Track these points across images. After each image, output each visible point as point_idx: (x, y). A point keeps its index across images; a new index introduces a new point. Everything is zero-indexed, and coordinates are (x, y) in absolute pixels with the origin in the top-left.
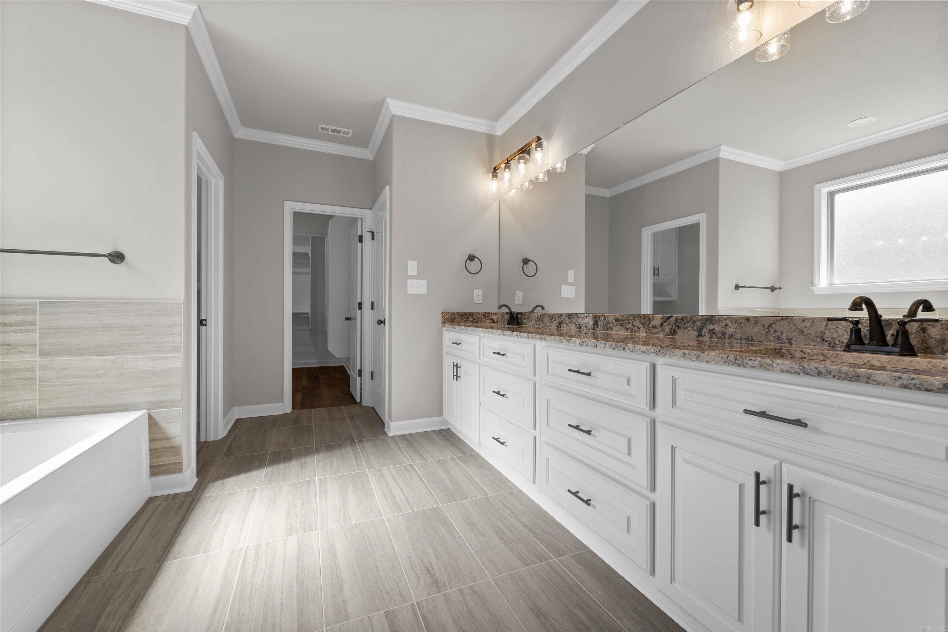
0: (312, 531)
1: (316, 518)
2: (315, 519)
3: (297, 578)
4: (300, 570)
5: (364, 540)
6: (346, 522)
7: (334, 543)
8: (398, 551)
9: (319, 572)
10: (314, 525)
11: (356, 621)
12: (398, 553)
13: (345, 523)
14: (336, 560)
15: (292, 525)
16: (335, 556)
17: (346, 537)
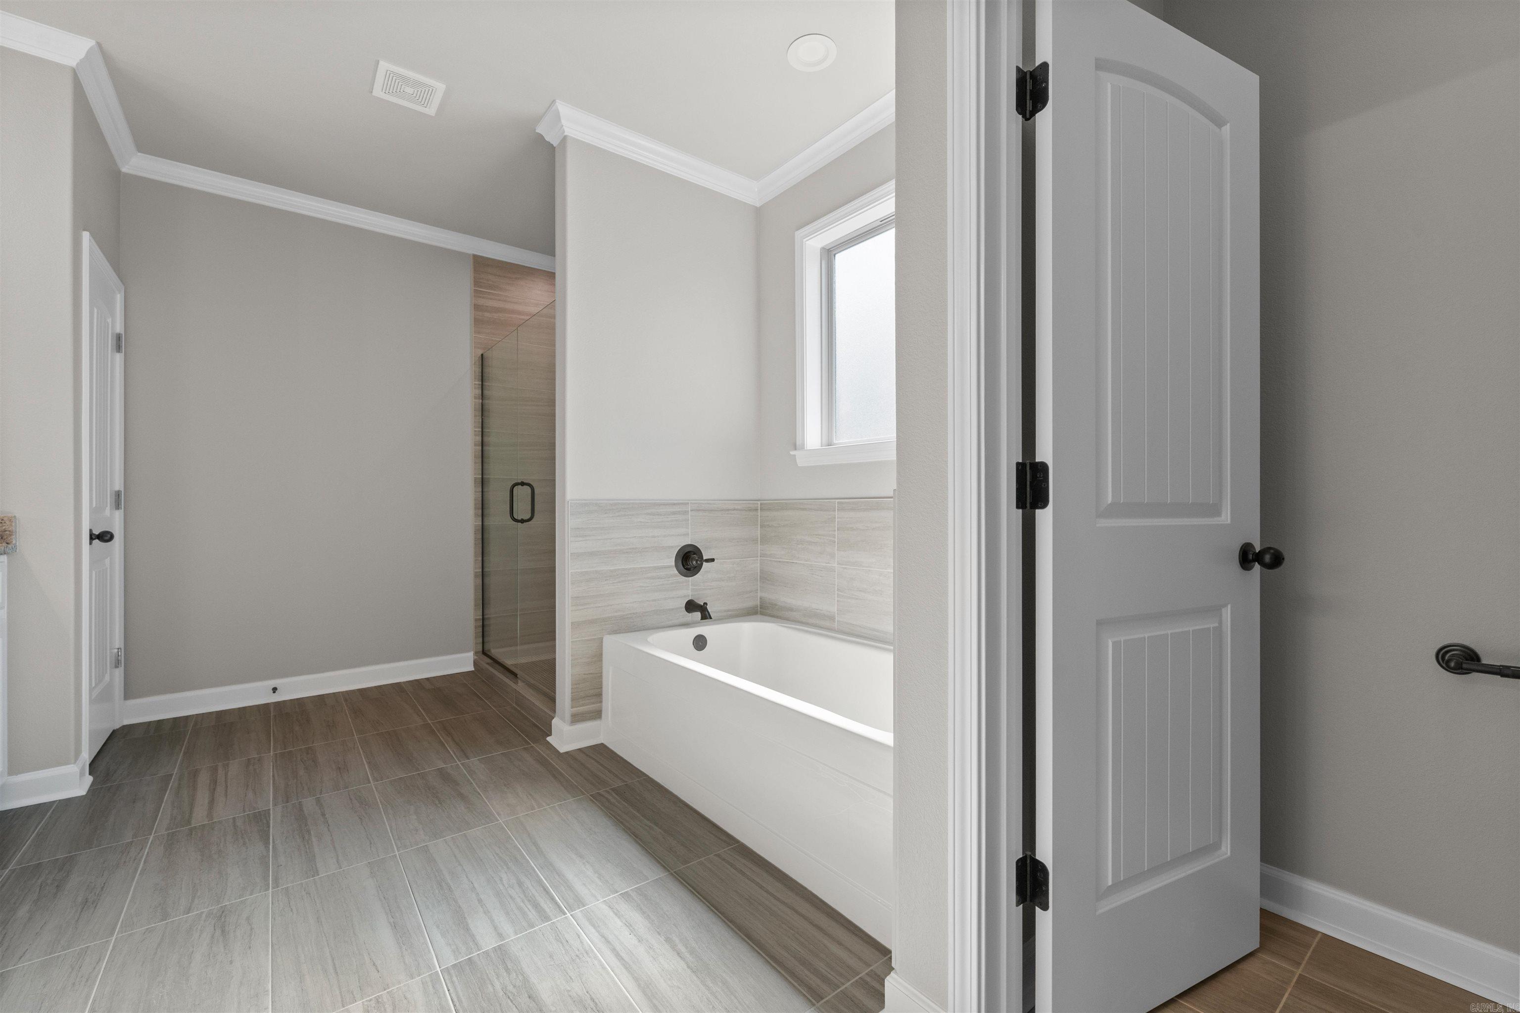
0: (454, 966)
1: (455, 999)
2: (458, 997)
3: (450, 889)
4: (450, 898)
5: (334, 965)
6: (378, 1002)
7: (401, 948)
8: (267, 955)
9: (418, 900)
10: (455, 979)
11: (358, 863)
12: (268, 951)
13: (380, 1000)
14: (392, 920)
15: (507, 970)
16: (394, 926)
17: (374, 964)
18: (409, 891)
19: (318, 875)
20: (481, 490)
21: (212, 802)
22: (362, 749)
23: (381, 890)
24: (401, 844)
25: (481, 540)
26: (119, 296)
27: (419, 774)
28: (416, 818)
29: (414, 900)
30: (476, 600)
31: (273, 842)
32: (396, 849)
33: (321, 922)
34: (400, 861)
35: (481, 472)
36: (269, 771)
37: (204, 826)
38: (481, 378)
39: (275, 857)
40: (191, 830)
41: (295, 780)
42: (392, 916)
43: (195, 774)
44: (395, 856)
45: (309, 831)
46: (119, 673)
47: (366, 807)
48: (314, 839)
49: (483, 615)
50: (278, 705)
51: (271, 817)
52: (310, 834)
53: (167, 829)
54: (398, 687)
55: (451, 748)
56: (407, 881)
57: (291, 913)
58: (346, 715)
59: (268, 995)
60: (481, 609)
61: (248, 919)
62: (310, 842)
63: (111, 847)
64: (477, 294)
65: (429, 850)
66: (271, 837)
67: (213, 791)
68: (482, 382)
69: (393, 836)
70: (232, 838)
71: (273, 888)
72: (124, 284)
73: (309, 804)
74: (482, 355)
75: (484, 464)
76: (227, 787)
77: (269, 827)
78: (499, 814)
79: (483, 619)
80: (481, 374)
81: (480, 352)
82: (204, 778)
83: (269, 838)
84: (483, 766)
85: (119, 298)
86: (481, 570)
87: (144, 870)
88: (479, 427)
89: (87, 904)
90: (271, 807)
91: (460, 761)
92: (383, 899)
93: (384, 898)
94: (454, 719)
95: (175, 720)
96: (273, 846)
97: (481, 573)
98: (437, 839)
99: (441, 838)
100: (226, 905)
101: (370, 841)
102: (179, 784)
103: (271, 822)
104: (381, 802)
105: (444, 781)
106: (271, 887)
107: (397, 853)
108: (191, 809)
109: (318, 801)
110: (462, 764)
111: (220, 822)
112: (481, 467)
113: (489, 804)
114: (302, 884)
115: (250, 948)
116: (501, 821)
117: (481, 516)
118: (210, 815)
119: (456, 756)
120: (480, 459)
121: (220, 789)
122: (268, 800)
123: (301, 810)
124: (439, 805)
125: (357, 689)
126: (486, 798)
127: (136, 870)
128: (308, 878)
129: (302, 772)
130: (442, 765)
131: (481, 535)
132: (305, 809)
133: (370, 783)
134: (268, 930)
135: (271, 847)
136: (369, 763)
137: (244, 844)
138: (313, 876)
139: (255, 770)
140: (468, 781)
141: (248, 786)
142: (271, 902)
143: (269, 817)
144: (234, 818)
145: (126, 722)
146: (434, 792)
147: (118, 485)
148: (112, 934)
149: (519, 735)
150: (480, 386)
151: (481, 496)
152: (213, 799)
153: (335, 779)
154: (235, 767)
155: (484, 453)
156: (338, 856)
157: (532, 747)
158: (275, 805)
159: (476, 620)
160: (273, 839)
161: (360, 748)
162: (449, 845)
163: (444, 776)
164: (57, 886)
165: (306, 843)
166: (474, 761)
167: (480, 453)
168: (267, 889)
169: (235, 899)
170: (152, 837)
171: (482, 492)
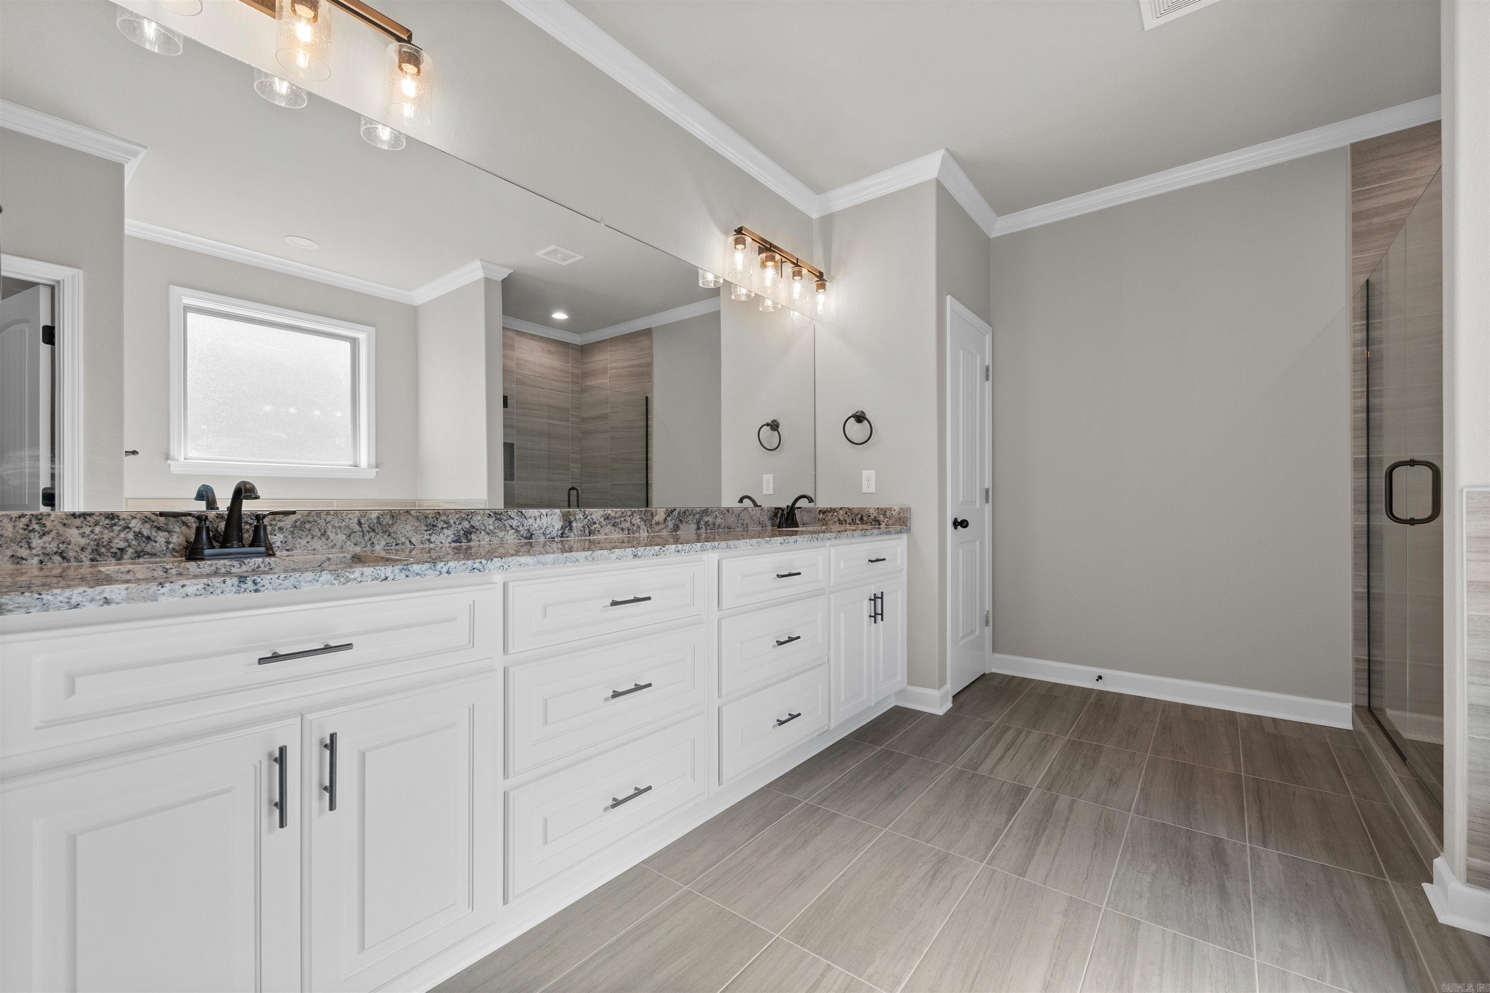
18: (1086, 960)
19: (1024, 877)
20: (1366, 475)
21: (1001, 758)
22: (1146, 771)
23: (1062, 936)
24: (1115, 900)
25: (1366, 547)
26: (987, 336)
27: (1188, 830)
28: (1150, 880)
29: (1084, 973)
30: (1356, 631)
31: (1014, 821)
32: (1105, 903)
33: (995, 926)
34: (1100, 918)
35: (1366, 450)
36: (1054, 754)
37: (983, 776)
38: (1365, 315)
39: (1006, 836)
40: (974, 775)
41: (1068, 772)
42: (1052, 973)
43: (1005, 730)
44: (1101, 909)
45: (1045, 828)
46: (988, 631)
47: (1109, 835)
48: (1044, 839)
49: (1369, 655)
50: (1101, 693)
51: (1029, 796)
52: (1044, 832)
53: (963, 766)
54: (1230, 718)
55: (1249, 819)
56: (1092, 946)
57: (982, 897)
58: (1154, 727)
59: (920, 956)
60: (1367, 647)
61: (954, 877)
62: (1039, 839)
63: (928, 761)
64: (1357, 197)
65: (1138, 929)
66: (1016, 815)
67: (1007, 750)
68: (1368, 319)
69: (1113, 884)
70: (992, 798)
71: (987, 863)
72: (991, 326)
73: (1064, 800)
74: (1368, 281)
75: (1371, 438)
76: (1017, 752)
77: (1020, 805)
78: (1259, 948)
79: (1369, 661)
80: (1365, 309)
81: (1362, 279)
82: (1009, 736)
83: (1013, 815)
84: (1281, 867)
85: (988, 338)
86: (1365, 590)
87: (931, 790)
88: (1361, 386)
89: (892, 796)
90: (1034, 788)
91: (1250, 841)
92: (1057, 946)
93: (1059, 947)
94: (1280, 784)
95: (1023, 679)
96: (1012, 824)
97: (1366, 595)
98: (1156, 922)
99: (1162, 924)
100: (950, 854)
101: (1088, 875)
102: (992, 734)
103: (1025, 801)
104: (1126, 839)
105: (1213, 858)
106: (985, 861)
107: (1104, 907)
108: (985, 758)
109: (1073, 802)
110: (1252, 849)
111: (994, 780)
112: (1366, 443)
113: (1253, 923)
114: (1007, 875)
115: (938, 904)
116: (1255, 959)
117: (1366, 513)
118: (991, 771)
119: (1250, 834)
120: (1365, 431)
121: (1012, 751)
122: (1036, 781)
123: (1053, 804)
124: (1186, 883)
125: (1182, 704)
126: (1255, 913)
127: (927, 787)
128: (1015, 873)
129: (1077, 767)
130: (1222, 834)
131: (1366, 540)
132: (1057, 805)
133: (1129, 811)
134: (958, 899)
135: (1010, 824)
136: (1142, 789)
137: (995, 809)
138: (1019, 875)
139: (1045, 747)
140: (1246, 875)
141: (1031, 759)
142: (977, 875)
143: (1027, 796)
144: (1005, 781)
145: (995, 670)
146: (1192, 863)
147: (988, 484)
148: (886, 827)
149: (1372, 853)
150: (1365, 327)
151: (1365, 484)
152: (1003, 757)
153: (1101, 789)
154: (1035, 736)
155: (1371, 422)
156: (1051, 869)
157: (1385, 883)
158: (1038, 787)
159: (1356, 660)
160: (1016, 819)
161: (1145, 768)
162: (1164, 941)
163: (1218, 850)
164: (890, 773)
165: (1035, 839)
166: (1271, 856)
167: (1365, 423)
168: (982, 861)
169: (959, 854)
170: (951, 767)
171: (1368, 478)
